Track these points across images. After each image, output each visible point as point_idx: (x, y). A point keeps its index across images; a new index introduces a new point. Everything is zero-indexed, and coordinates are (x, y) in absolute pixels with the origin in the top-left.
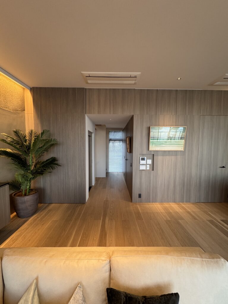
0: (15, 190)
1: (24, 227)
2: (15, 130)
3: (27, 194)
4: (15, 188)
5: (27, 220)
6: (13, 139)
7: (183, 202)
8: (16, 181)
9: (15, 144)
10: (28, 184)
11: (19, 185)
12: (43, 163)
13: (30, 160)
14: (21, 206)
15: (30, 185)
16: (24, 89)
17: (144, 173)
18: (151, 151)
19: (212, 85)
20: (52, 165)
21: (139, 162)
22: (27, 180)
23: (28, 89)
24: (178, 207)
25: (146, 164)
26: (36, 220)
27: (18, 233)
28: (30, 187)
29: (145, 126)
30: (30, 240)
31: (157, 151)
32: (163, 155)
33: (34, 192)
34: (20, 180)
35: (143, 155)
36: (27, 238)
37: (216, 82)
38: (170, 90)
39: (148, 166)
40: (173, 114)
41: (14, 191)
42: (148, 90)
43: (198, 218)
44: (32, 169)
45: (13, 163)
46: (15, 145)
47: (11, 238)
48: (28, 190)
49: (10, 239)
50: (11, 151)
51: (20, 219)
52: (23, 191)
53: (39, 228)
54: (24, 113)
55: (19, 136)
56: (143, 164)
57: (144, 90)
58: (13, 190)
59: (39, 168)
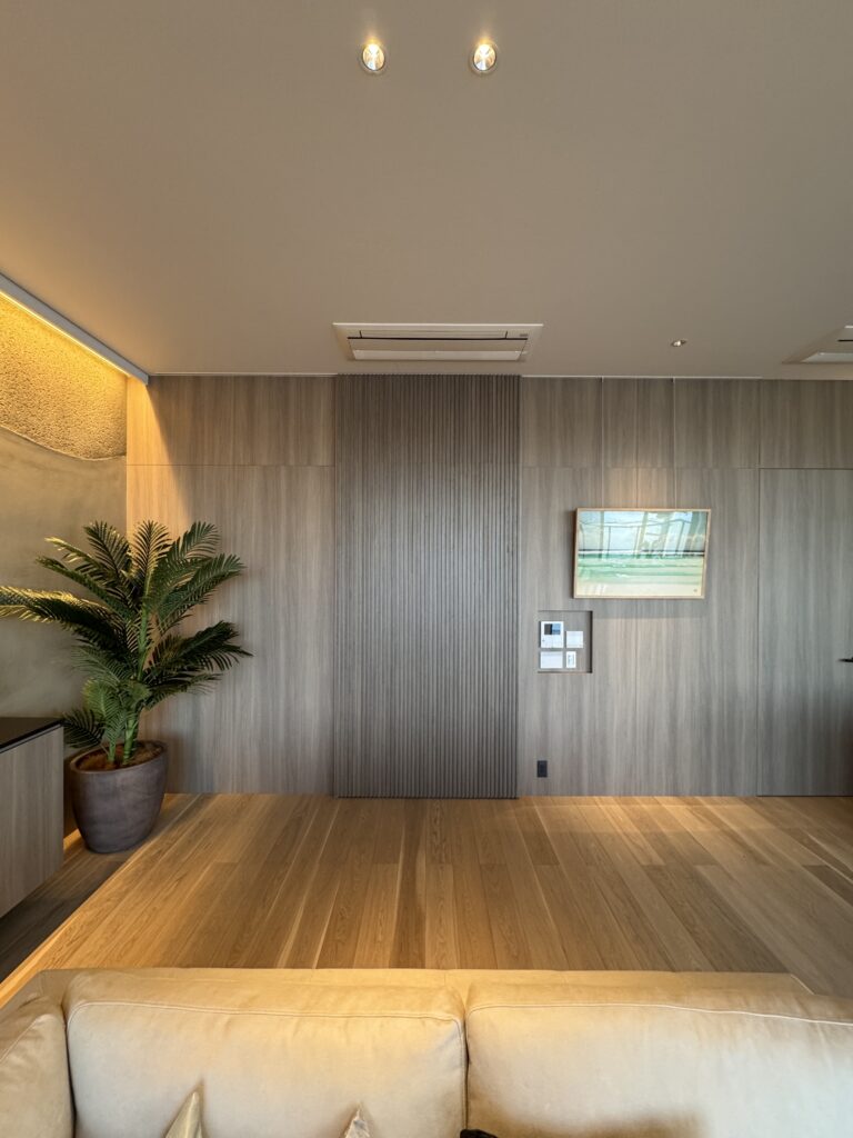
0: (83, 745)
1: (110, 888)
2: (91, 525)
3: (122, 761)
4: (81, 740)
5: (122, 863)
6: (87, 559)
7: (708, 794)
8: (86, 713)
9: (92, 574)
10: (131, 722)
11: (99, 726)
12: (187, 643)
13: (142, 633)
14: (100, 808)
15: (137, 727)
16: (126, 379)
17: (555, 680)
18: (581, 600)
19: (796, 361)
20: (218, 654)
21: (537, 640)
22: (129, 709)
23: (141, 379)
24: (688, 814)
25: (565, 649)
26: (153, 860)
27: (88, 913)
28: (135, 735)
29: (559, 507)
30: (134, 940)
31: (604, 600)
32: (626, 616)
33: (149, 755)
34: (103, 709)
35: (553, 614)
36: (124, 931)
37: (813, 353)
38: (645, 380)
39: (572, 655)
40: (659, 466)
41: (76, 750)
42: (565, 380)
43: (771, 861)
44: (146, 666)
45: (83, 647)
46: (92, 579)
47: (66, 934)
48: (128, 746)
49: (61, 938)
50: (75, 599)
51: (93, 856)
52: (108, 749)
53: (168, 894)
54: (124, 464)
55: (104, 547)
56: (553, 650)
57: (551, 379)
58: (75, 747)
59: (171, 664)
